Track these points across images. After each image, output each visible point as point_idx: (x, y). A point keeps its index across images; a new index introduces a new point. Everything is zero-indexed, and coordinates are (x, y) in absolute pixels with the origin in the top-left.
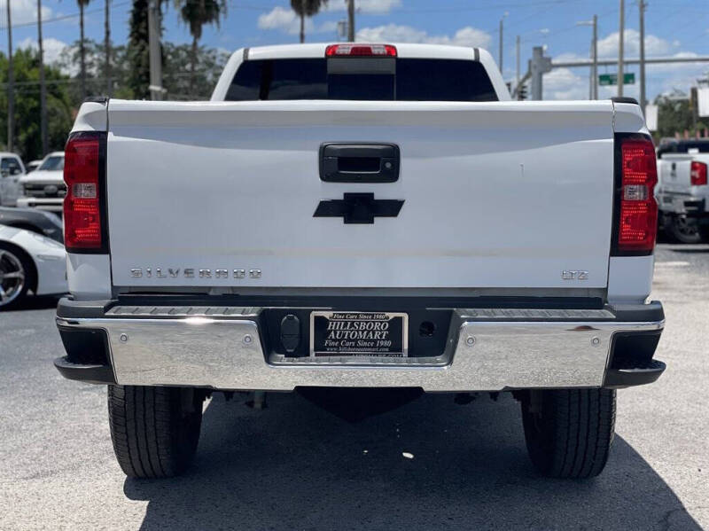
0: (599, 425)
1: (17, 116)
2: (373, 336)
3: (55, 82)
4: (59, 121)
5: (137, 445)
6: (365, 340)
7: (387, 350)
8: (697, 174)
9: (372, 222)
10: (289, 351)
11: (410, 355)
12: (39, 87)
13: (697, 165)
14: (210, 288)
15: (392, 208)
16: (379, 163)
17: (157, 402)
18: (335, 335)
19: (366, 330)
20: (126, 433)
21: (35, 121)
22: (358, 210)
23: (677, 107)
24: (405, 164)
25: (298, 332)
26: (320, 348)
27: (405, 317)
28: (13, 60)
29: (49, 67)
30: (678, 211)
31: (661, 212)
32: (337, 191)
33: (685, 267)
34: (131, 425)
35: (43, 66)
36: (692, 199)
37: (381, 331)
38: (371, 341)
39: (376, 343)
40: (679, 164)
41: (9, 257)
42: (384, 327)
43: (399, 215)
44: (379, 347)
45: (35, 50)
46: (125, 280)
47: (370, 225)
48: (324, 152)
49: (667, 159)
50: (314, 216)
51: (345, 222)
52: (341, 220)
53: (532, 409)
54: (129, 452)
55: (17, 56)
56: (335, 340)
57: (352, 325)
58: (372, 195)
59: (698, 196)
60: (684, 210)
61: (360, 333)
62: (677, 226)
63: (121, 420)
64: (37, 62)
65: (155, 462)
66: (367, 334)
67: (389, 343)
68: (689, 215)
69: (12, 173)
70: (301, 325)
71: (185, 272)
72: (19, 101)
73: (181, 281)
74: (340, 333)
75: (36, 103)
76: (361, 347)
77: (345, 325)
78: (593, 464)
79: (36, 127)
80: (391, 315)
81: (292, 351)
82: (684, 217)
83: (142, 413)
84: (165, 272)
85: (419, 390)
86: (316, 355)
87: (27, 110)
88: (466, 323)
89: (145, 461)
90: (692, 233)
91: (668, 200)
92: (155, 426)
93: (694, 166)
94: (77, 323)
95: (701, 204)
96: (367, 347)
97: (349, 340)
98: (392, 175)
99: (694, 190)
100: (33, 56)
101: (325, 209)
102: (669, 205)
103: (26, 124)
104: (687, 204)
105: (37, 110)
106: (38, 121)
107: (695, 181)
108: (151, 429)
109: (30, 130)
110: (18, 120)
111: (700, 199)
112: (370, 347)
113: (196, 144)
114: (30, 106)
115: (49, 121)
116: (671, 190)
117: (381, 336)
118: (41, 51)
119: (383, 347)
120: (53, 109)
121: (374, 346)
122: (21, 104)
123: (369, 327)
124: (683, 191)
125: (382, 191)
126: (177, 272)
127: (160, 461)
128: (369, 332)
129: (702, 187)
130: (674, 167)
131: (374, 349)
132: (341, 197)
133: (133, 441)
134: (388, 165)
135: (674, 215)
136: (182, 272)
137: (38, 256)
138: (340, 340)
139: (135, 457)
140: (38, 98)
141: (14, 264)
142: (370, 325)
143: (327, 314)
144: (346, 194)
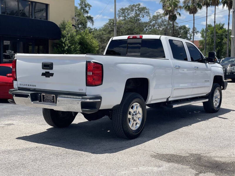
6: (49, 100)
14: (30, 88)
15: (52, 75)
16: (49, 66)
22: (47, 75)
24: (54, 66)
26: (43, 100)
27: (55, 96)
32: (44, 71)
42: (52, 97)
43: (53, 76)
47: (49, 78)
48: (42, 64)
51: (46, 77)
58: (49, 72)
67: (53, 101)
70: (40, 96)
77: (47, 97)
80: (53, 95)
81: (39, 101)
85: (53, 109)
86: (43, 102)
98: (52, 68)
101: (43, 74)
117: (52, 99)
125: (51, 71)
131: (50, 102)
134: (51, 66)
138: (46, 99)
142: (50, 97)
143: (44, 94)
144: (46, 72)
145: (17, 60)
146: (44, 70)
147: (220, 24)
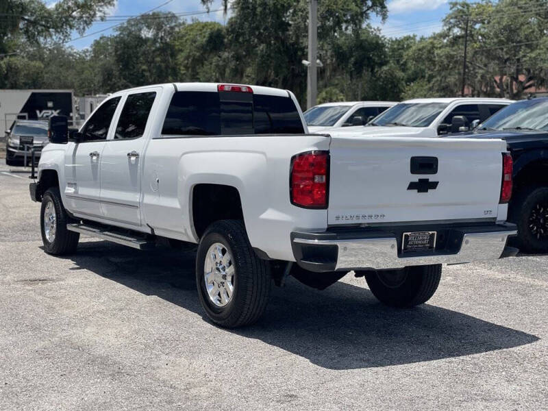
2: (424, 242)
6: (421, 244)
7: (428, 248)
9: (427, 191)
15: (435, 185)
22: (423, 186)
24: (439, 166)
26: (405, 248)
27: (436, 232)
32: (416, 178)
42: (428, 238)
46: (333, 222)
47: (426, 193)
48: (413, 160)
50: (407, 189)
51: (418, 192)
52: (416, 191)
58: (428, 180)
61: (420, 241)
67: (428, 245)
71: (356, 217)
74: (413, 242)
76: (419, 247)
77: (415, 238)
80: (431, 233)
84: (349, 217)
86: (404, 252)
88: (465, 234)
97: (415, 244)
98: (435, 171)
101: (412, 186)
121: (424, 247)
125: (432, 178)
126: (353, 217)
132: (417, 181)
134: (434, 166)
138: (412, 245)
142: (423, 237)
143: (409, 234)
144: (419, 179)
146: (414, 175)
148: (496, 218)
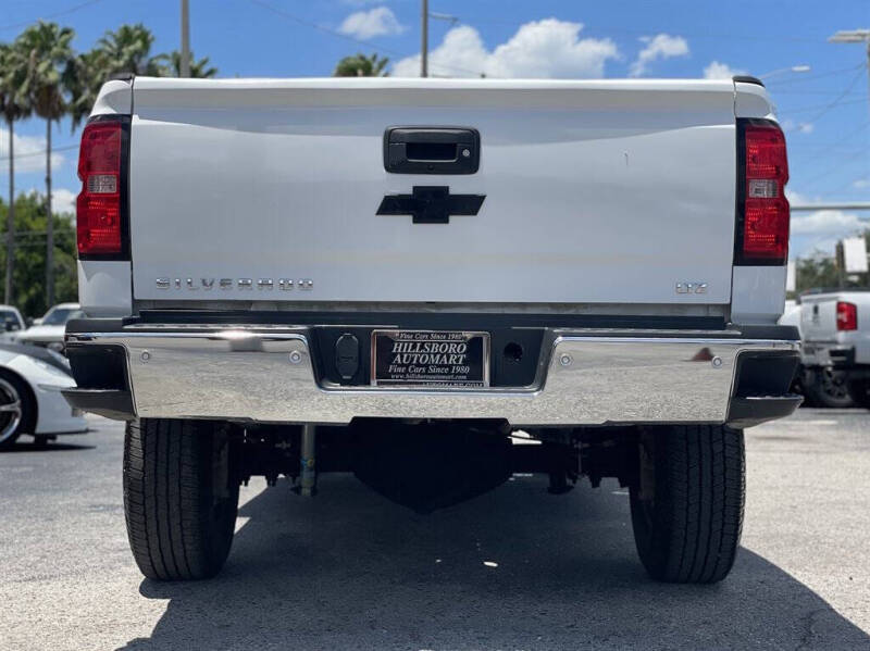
0: (725, 506)
1: (16, 274)
2: (448, 360)
3: (65, 232)
4: (67, 281)
5: (158, 529)
6: (439, 366)
7: (465, 377)
8: (844, 317)
9: (447, 222)
10: (344, 377)
11: (492, 384)
12: (45, 237)
13: (845, 306)
14: (250, 303)
15: (471, 205)
16: (455, 150)
17: (183, 474)
18: (402, 360)
19: (438, 353)
20: (145, 515)
21: (40, 282)
22: (430, 207)
23: (821, 270)
24: (486, 151)
25: (355, 355)
26: (383, 374)
27: (485, 336)
28: (14, 208)
29: (57, 216)
30: (823, 363)
31: (802, 367)
32: (404, 184)
33: (832, 425)
34: (150, 503)
35: (51, 213)
36: (839, 348)
37: (457, 354)
38: (446, 366)
39: (451, 369)
40: (822, 306)
41: (5, 387)
42: (461, 350)
43: (480, 212)
44: (455, 374)
45: (42, 197)
46: (149, 292)
47: (444, 226)
48: (390, 138)
49: (807, 301)
50: (378, 214)
51: (414, 222)
52: (409, 218)
53: (643, 495)
54: (147, 539)
55: (19, 201)
56: (402, 365)
57: (422, 347)
58: (447, 188)
59: (844, 343)
60: (830, 362)
61: (432, 356)
62: (822, 386)
63: (139, 498)
64: (43, 210)
65: (179, 553)
66: (441, 357)
67: (467, 369)
68: (837, 366)
69: (9, 329)
70: (360, 348)
71: (222, 284)
72: (20, 255)
73: (216, 294)
74: (408, 357)
75: (40, 259)
76: (433, 374)
77: (414, 347)
78: (719, 559)
79: (40, 287)
80: (470, 335)
81: (349, 377)
82: (830, 369)
83: (165, 488)
84: (197, 283)
86: (379, 383)
87: (30, 267)
88: (560, 338)
89: (167, 553)
90: (840, 395)
91: (809, 351)
92: (179, 505)
93: (841, 308)
94: (89, 339)
95: (851, 353)
96: (441, 374)
97: (418, 365)
98: (471, 166)
99: (842, 336)
100: (39, 202)
101: (391, 206)
102: (812, 356)
103: (28, 284)
104: (834, 353)
105: (42, 267)
106: (42, 281)
107: (842, 326)
108: (175, 509)
109: (32, 292)
110: (18, 279)
111: (849, 347)
112: (444, 374)
113: (240, 129)
114: (33, 262)
115: (56, 281)
116: (812, 339)
117: (457, 360)
118: (50, 197)
119: (459, 374)
120: (61, 266)
121: (449, 373)
122: (22, 260)
123: (443, 349)
124: (828, 339)
125: (458, 184)
126: (211, 284)
127: (185, 551)
128: (442, 355)
129: (851, 333)
130: (816, 310)
131: (449, 377)
132: (410, 191)
133: (152, 524)
134: (466, 153)
135: (817, 368)
136: (217, 283)
137: (39, 385)
138: (407, 366)
139: (154, 546)
140: (44, 251)
141: (10, 395)
142: (444, 347)
143: (392, 334)
144: (415, 188)
145: (136, 121)
147: (33, 198)
148: (728, 307)
